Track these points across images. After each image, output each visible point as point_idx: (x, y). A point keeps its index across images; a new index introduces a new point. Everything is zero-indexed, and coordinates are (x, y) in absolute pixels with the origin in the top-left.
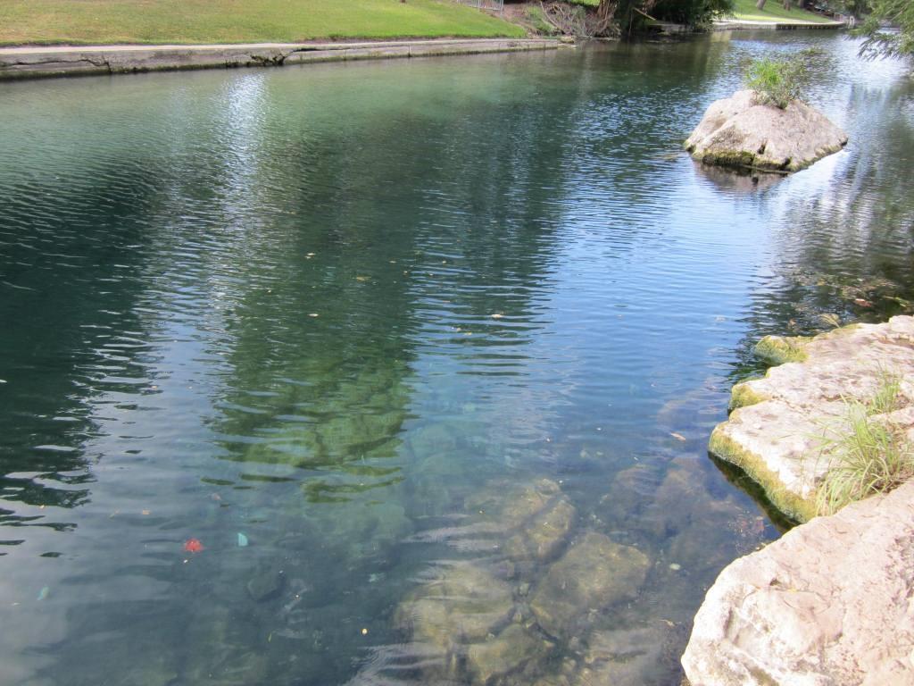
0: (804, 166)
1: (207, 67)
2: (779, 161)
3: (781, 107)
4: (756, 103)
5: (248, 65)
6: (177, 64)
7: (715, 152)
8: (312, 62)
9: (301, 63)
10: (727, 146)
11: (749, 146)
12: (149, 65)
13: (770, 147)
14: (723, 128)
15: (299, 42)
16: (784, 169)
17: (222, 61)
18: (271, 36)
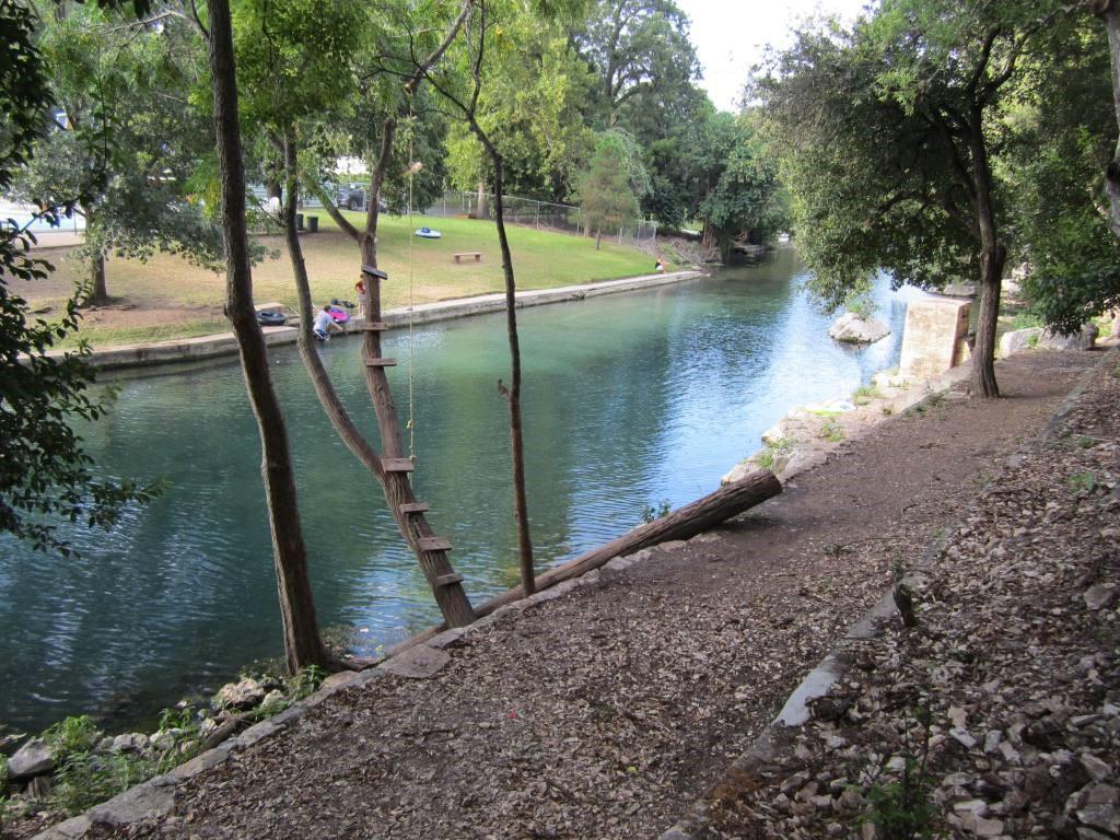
0: (875, 342)
1: (556, 302)
2: (867, 339)
3: (864, 320)
4: (855, 318)
5: (571, 300)
6: (545, 301)
7: (843, 337)
8: (595, 296)
9: (590, 297)
10: (848, 335)
11: (856, 335)
12: (537, 302)
13: (863, 334)
14: (846, 328)
15: (585, 283)
16: (869, 342)
17: (561, 298)
18: (572, 282)
